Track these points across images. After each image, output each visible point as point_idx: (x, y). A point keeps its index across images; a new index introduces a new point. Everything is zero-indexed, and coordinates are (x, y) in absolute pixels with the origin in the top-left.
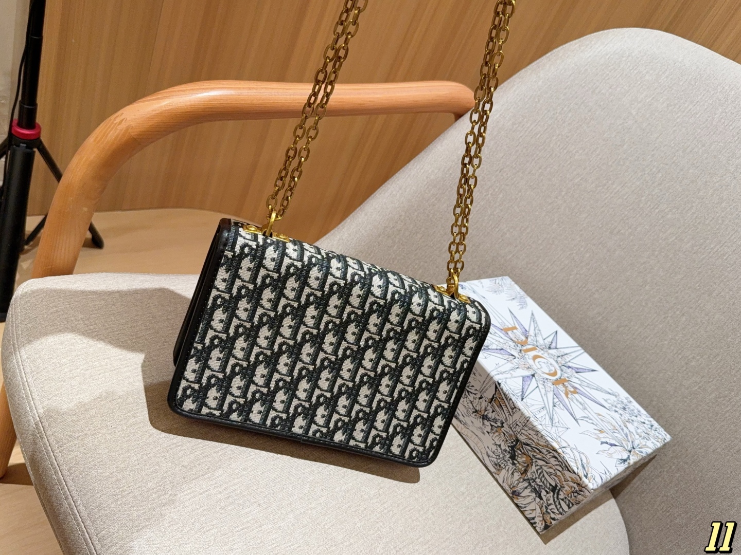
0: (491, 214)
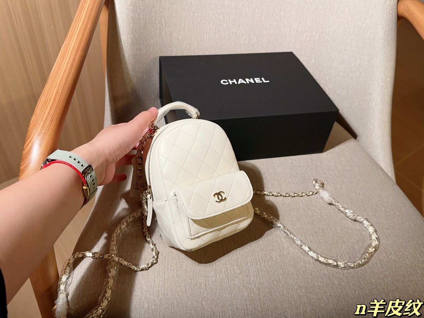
0: (165, 34)
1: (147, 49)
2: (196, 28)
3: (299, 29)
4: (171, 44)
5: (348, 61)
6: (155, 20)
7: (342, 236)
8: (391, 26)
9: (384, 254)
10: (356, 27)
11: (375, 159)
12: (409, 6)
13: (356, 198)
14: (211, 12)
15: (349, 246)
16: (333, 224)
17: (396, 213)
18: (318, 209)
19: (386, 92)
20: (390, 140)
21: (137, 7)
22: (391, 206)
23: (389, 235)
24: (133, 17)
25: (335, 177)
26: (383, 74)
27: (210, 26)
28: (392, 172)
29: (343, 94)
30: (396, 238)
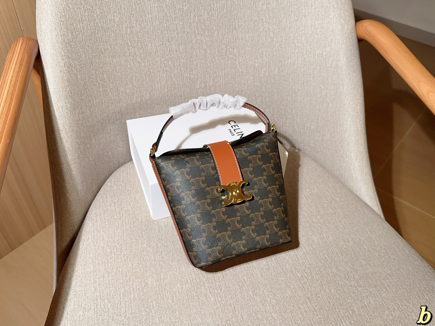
1: (91, 110)
2: (144, 78)
3: (257, 65)
4: (119, 100)
5: (313, 92)
6: (96, 77)
7: (338, 297)
8: (352, 51)
9: (387, 311)
10: (316, 56)
11: (358, 194)
12: (368, 29)
13: (345, 246)
14: (159, 59)
15: (347, 309)
16: (326, 283)
17: (391, 257)
18: (307, 268)
19: (358, 121)
20: (371, 170)
21: (72, 67)
22: (384, 249)
23: (388, 286)
24: (69, 79)
25: (319, 225)
26: (352, 103)
27: (160, 74)
28: (378, 206)
29: (312, 127)
30: (397, 288)
